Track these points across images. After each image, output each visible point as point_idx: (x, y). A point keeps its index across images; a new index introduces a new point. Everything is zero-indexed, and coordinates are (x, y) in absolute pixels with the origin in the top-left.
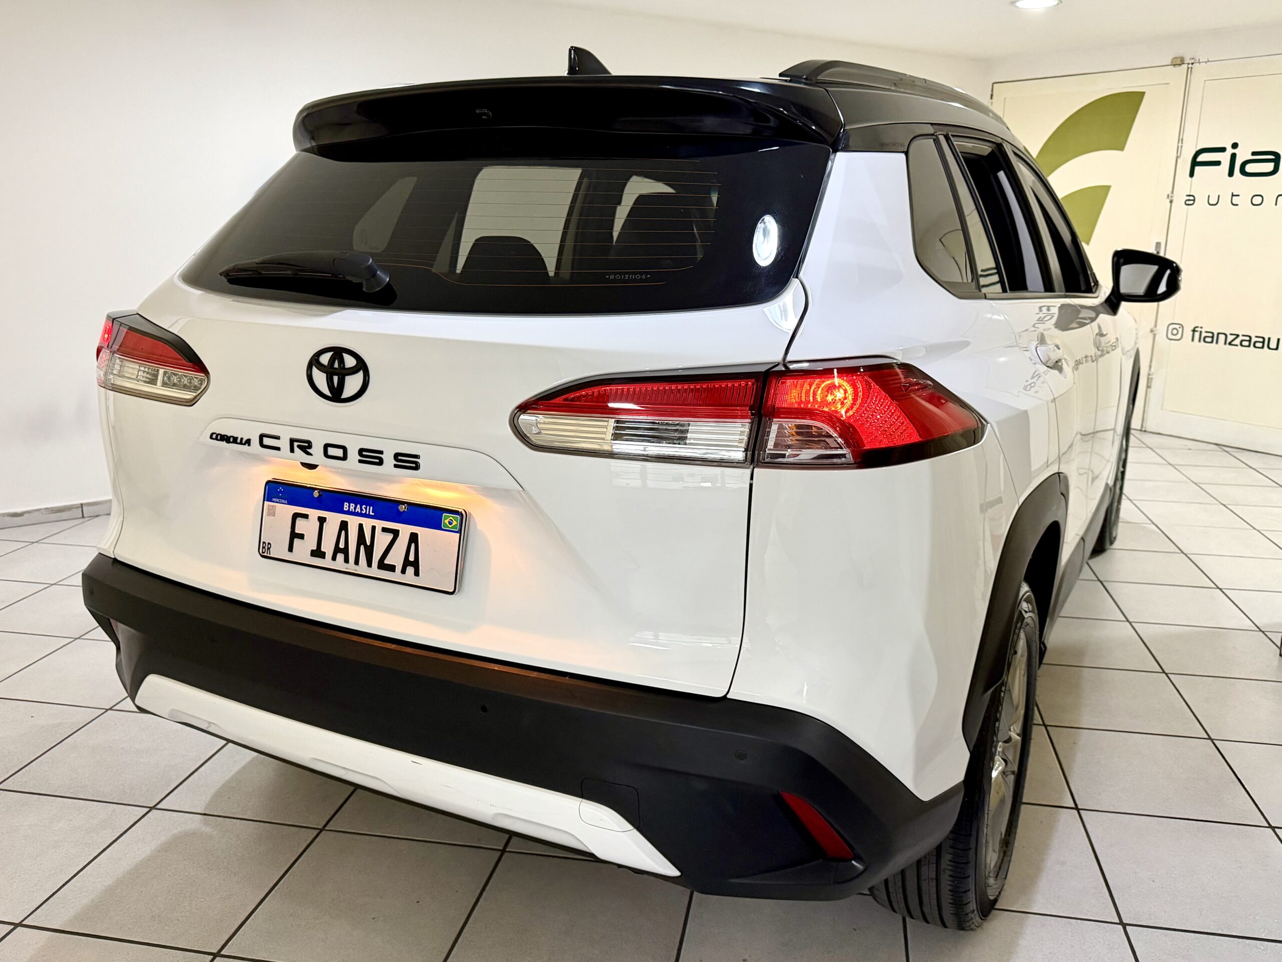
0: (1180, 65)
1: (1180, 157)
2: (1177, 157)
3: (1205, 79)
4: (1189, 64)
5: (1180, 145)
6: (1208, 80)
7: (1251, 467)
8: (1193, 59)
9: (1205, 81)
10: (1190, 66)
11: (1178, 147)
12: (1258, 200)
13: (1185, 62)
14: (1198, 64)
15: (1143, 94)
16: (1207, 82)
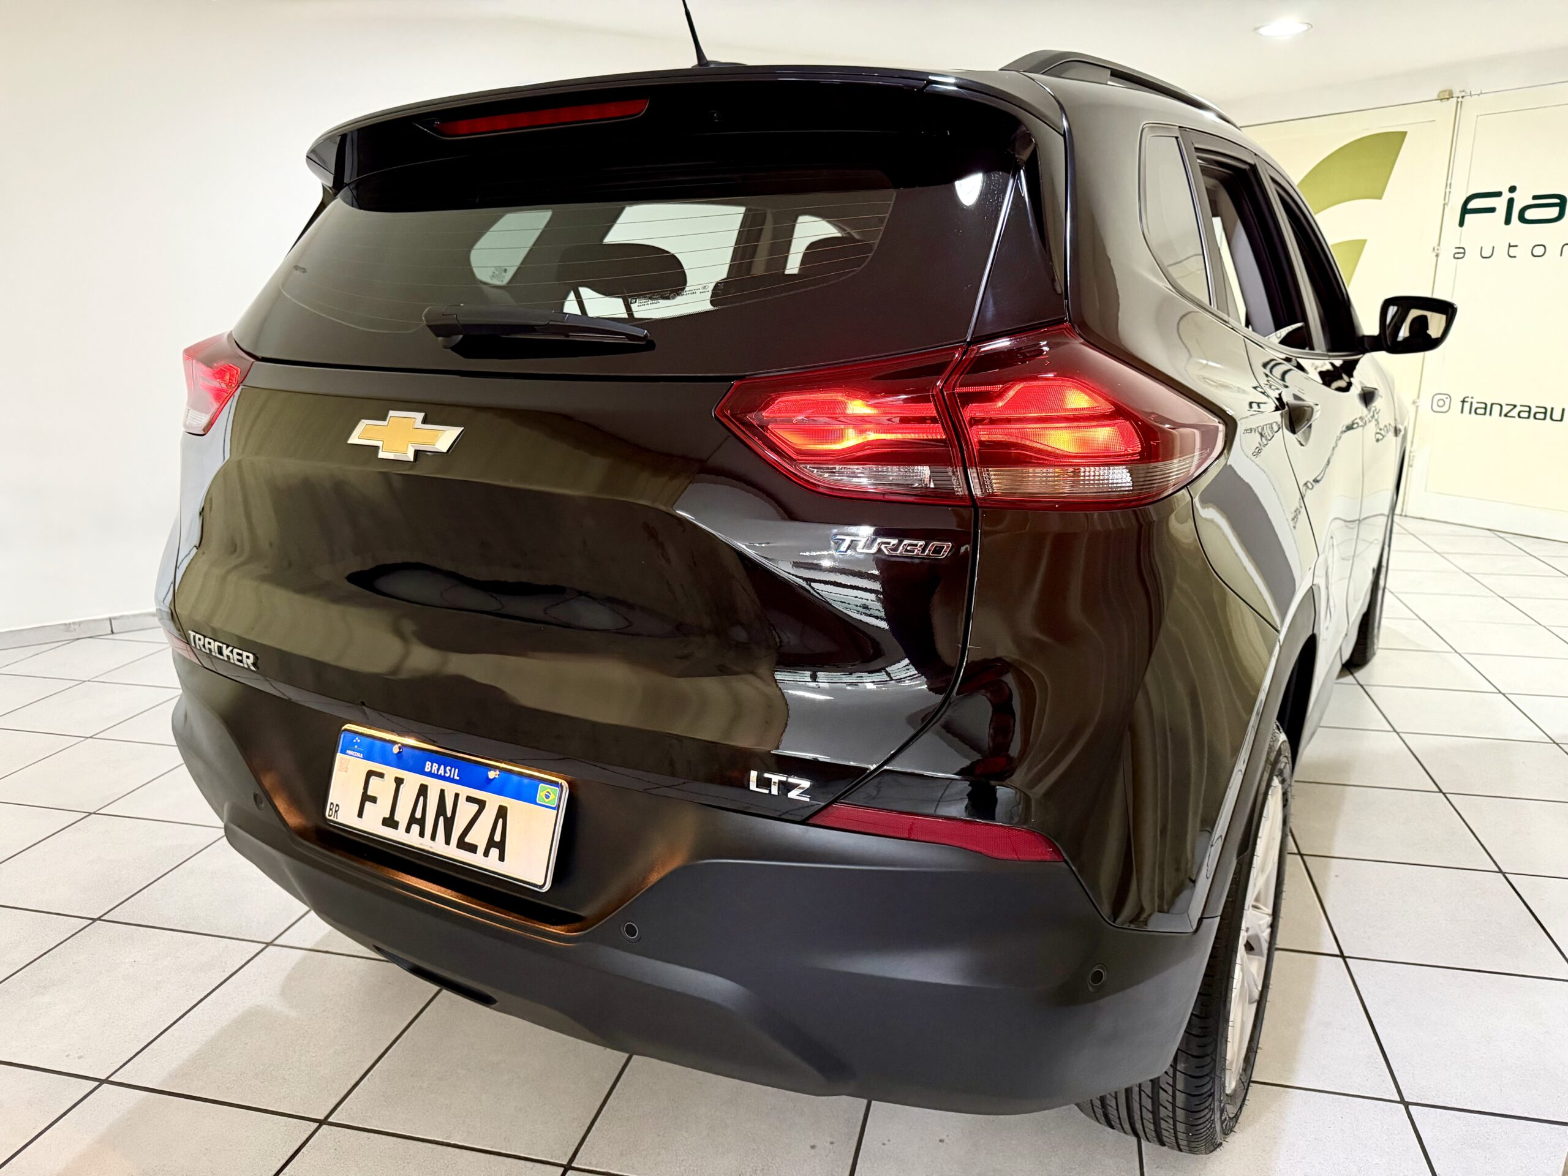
0: (1448, 99)
1: (1447, 204)
2: (1444, 205)
3: (1478, 114)
4: (1458, 97)
5: (1448, 190)
6: (1482, 115)
7: (1531, 555)
8: (1463, 91)
9: (1477, 116)
10: (1460, 100)
11: (1446, 193)
12: (1539, 251)
13: (1454, 96)
14: (1469, 97)
15: (1405, 134)
16: (1479, 117)
